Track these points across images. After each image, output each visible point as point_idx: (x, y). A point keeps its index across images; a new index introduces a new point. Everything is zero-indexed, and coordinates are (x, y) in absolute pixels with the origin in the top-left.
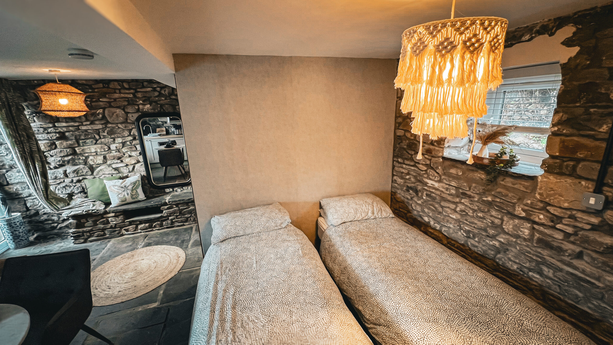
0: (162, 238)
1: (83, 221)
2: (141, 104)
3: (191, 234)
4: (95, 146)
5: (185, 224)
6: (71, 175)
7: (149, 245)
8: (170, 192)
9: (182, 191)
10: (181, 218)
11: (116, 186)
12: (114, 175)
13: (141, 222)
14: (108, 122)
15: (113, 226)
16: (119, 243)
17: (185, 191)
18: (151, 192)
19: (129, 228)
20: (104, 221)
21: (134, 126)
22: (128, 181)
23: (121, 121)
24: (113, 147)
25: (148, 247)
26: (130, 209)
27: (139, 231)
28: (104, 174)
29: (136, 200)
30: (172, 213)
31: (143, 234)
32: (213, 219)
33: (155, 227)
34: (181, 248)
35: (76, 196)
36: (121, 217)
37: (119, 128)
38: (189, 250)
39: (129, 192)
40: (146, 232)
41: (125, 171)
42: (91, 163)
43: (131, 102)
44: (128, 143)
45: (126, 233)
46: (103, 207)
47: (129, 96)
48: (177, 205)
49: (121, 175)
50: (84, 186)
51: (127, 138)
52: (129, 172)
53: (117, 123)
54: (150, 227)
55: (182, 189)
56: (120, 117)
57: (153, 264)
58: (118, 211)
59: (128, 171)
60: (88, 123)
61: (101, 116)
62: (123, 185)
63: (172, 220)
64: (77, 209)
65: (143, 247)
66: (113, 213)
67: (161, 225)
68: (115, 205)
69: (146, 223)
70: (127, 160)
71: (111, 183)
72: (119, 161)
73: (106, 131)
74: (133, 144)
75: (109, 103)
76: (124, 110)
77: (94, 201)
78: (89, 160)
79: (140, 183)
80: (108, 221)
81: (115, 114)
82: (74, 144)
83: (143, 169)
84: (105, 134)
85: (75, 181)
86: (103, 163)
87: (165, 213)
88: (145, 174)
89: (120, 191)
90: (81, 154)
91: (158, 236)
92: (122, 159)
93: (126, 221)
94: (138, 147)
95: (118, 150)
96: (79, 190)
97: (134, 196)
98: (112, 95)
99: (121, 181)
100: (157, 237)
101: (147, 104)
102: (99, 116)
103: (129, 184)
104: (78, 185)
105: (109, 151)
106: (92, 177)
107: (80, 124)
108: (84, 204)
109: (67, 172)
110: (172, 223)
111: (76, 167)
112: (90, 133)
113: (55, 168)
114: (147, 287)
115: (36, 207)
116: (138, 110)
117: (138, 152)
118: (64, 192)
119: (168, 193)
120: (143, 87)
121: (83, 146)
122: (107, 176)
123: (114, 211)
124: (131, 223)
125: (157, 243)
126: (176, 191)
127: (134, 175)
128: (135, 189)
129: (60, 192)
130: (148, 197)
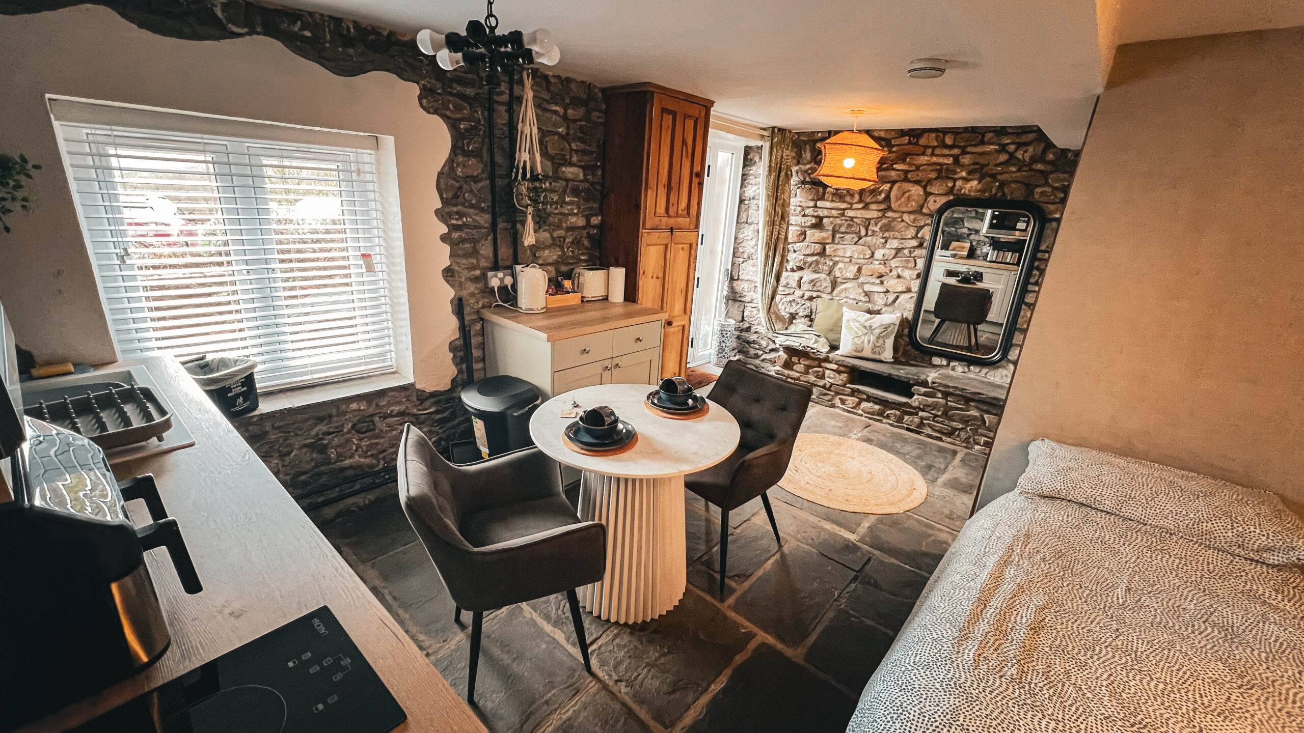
0: (893, 443)
1: (795, 359)
2: (963, 178)
3: (949, 463)
4: (855, 247)
5: (944, 438)
6: (805, 287)
7: (868, 441)
8: (941, 366)
9: (965, 372)
10: (941, 423)
11: (857, 321)
12: (859, 304)
13: (869, 399)
14: (889, 208)
15: (827, 386)
16: (824, 415)
17: (972, 376)
18: (905, 353)
19: (847, 400)
20: (820, 372)
21: (929, 221)
22: (878, 320)
23: (911, 209)
24: (879, 254)
25: (865, 444)
26: (861, 368)
27: (860, 412)
28: (846, 297)
29: (877, 357)
30: (929, 406)
31: (863, 418)
32: (1038, 443)
33: (888, 417)
34: (923, 475)
35: (798, 321)
36: (844, 376)
37: (903, 221)
38: (936, 489)
39: (872, 338)
40: (870, 419)
41: (879, 301)
42: (838, 274)
43: (944, 173)
44: (906, 251)
45: (840, 406)
46: (825, 349)
47: (946, 161)
48: (946, 395)
49: (870, 306)
50: (814, 308)
51: (908, 241)
52: (886, 305)
53: (903, 213)
54: (881, 413)
55: (966, 370)
56: (914, 200)
57: (866, 475)
58: (844, 363)
59: (884, 302)
60: (860, 206)
61: (883, 195)
62: (867, 324)
63: (922, 418)
64: (794, 339)
65: (858, 439)
66: (836, 364)
67: (900, 420)
68: (844, 354)
69: (876, 403)
70: (892, 283)
71: (853, 315)
72: (878, 281)
73: (879, 225)
74: (912, 255)
75: (906, 172)
76: (925, 188)
77: (819, 336)
78: (836, 268)
79: (896, 331)
80: (824, 374)
81: (907, 194)
82: (827, 238)
83: (911, 306)
84: (877, 229)
85: (805, 297)
86: (853, 279)
87: (915, 401)
88: (910, 318)
89: (860, 333)
90: (829, 256)
91: (889, 435)
92: (883, 279)
93: (847, 386)
94: (921, 263)
95: (884, 262)
96: (805, 313)
97: (877, 350)
98: (917, 157)
99: (868, 316)
100: (884, 435)
101: (971, 180)
102: (880, 194)
103: (878, 324)
104: (808, 304)
105: (870, 260)
106: (830, 297)
107: (849, 206)
108: (805, 336)
109: (803, 280)
110: (921, 424)
111: (816, 276)
112: (857, 223)
113: (793, 270)
114: (847, 502)
115: (751, 319)
116: (951, 191)
117: (916, 272)
118: (787, 310)
119: (935, 366)
120: (982, 143)
121: (839, 243)
122: (850, 301)
123: (839, 361)
124: (853, 393)
125: (882, 446)
126: (953, 369)
127: (891, 313)
128: (883, 337)
129: (783, 308)
130: (896, 361)
